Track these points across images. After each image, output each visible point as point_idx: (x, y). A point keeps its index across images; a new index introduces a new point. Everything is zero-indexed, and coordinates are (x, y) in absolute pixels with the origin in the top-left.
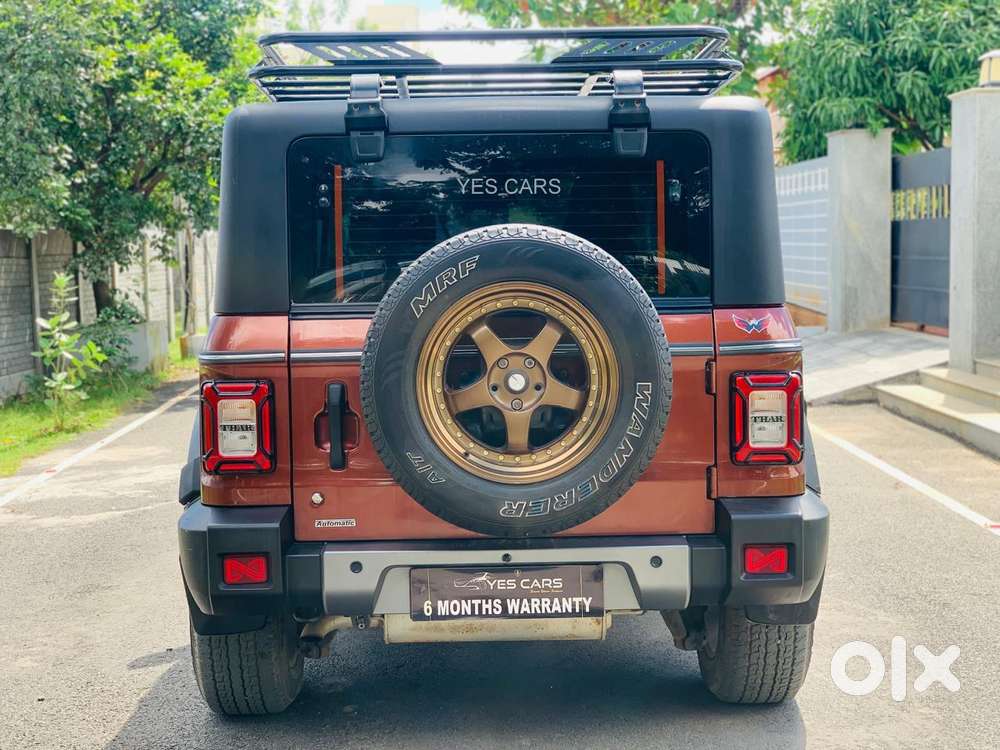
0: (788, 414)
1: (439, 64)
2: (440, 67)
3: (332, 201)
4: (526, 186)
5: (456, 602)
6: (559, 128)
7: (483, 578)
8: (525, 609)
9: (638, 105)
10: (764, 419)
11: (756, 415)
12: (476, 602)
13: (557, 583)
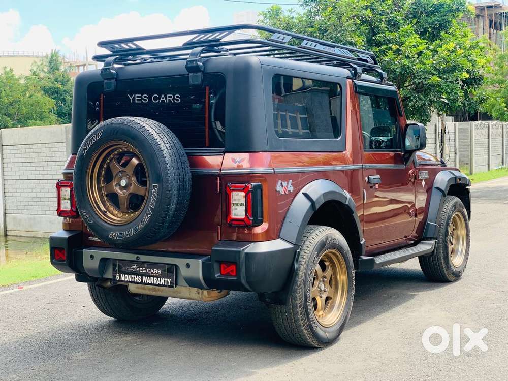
0: (246, 202)
1: (144, 49)
2: (145, 51)
3: (100, 109)
4: (163, 98)
5: (126, 275)
6: (171, 74)
7: (135, 267)
8: (148, 281)
9: (194, 62)
10: (237, 204)
11: (234, 202)
12: (133, 276)
13: (159, 271)
